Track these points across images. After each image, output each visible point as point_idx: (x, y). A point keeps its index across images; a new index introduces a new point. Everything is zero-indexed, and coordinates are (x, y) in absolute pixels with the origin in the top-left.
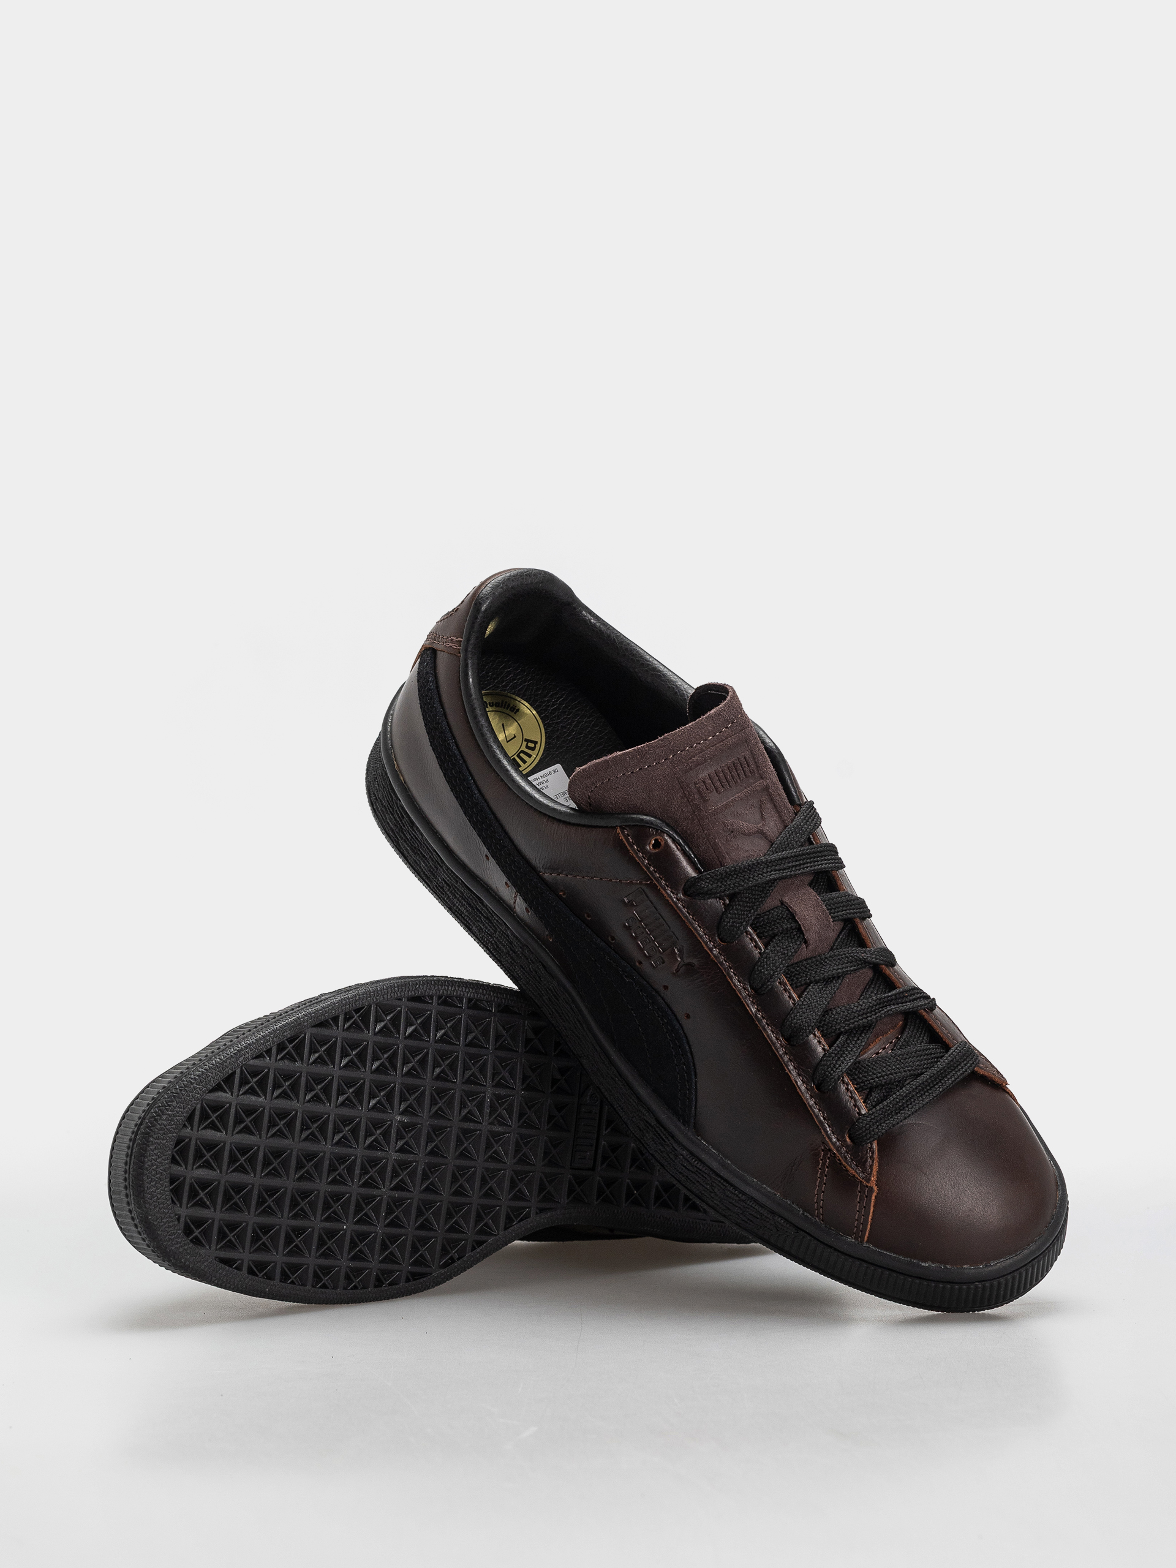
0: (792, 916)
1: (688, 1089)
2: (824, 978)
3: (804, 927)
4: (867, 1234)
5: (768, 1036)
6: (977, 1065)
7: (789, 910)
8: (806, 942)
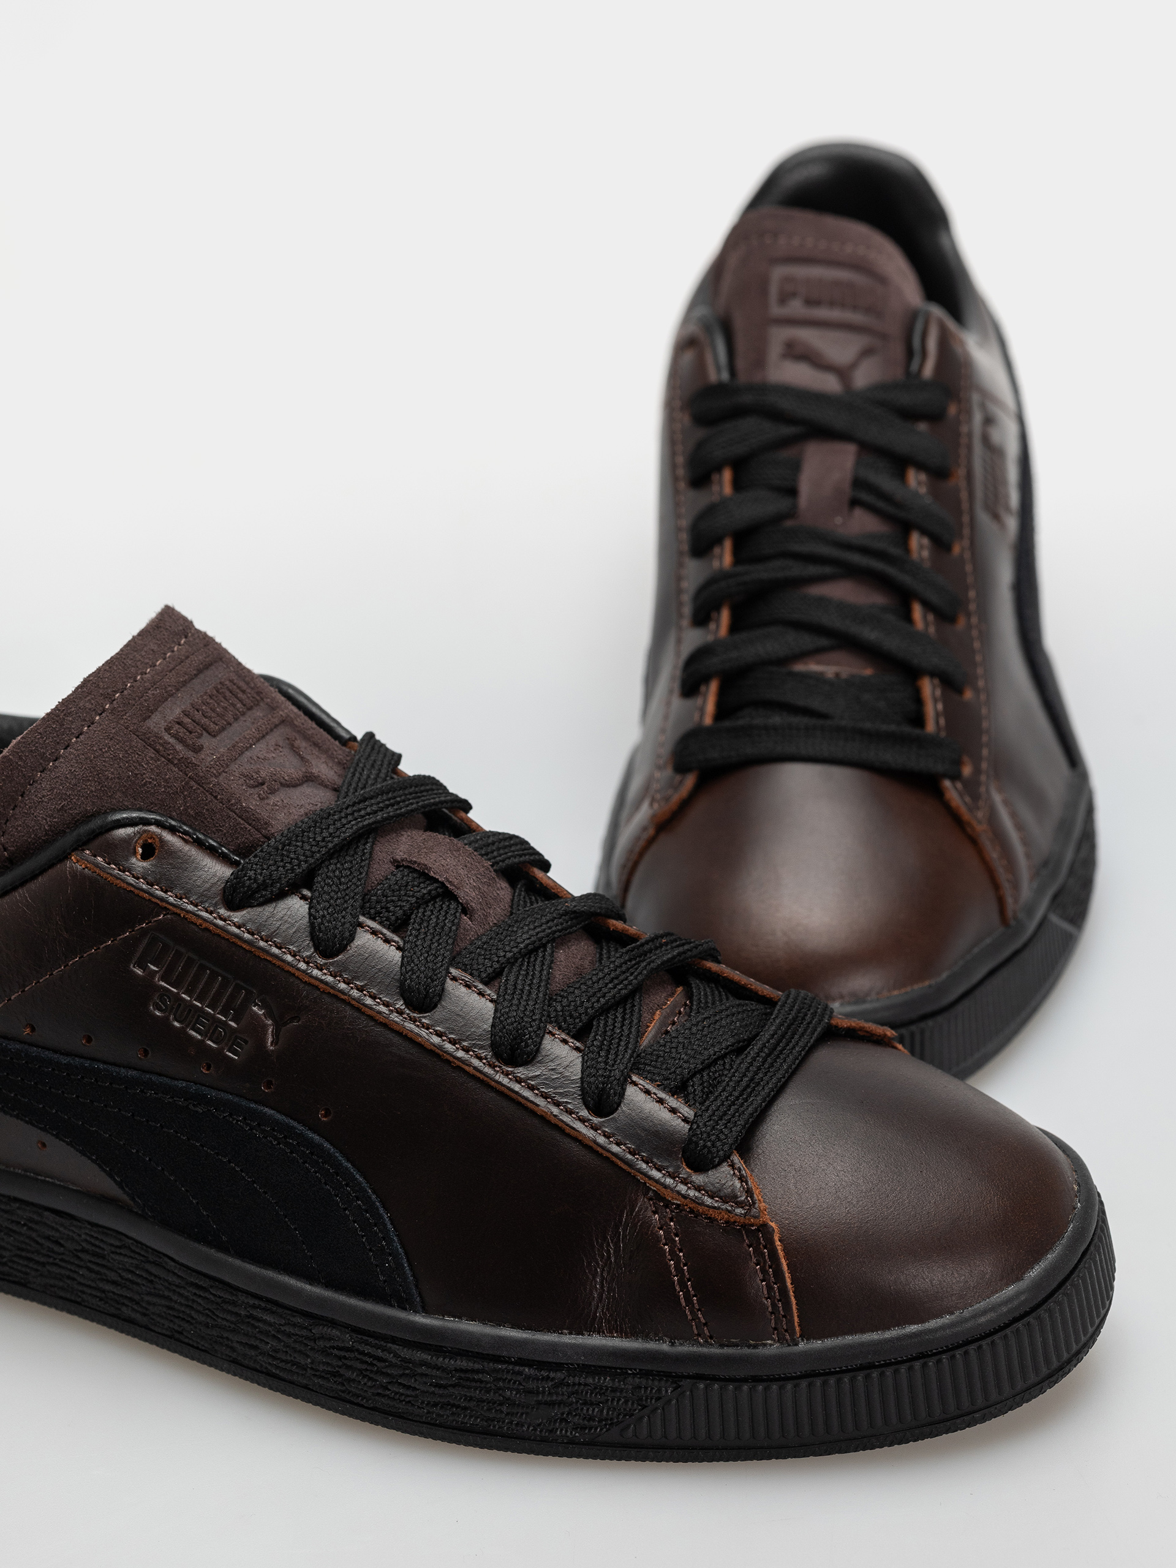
0: (424, 875)
1: (384, 1238)
2: (520, 952)
3: (450, 882)
4: (796, 1319)
5: (475, 1068)
6: (831, 1017)
7: (415, 871)
8: (465, 911)
